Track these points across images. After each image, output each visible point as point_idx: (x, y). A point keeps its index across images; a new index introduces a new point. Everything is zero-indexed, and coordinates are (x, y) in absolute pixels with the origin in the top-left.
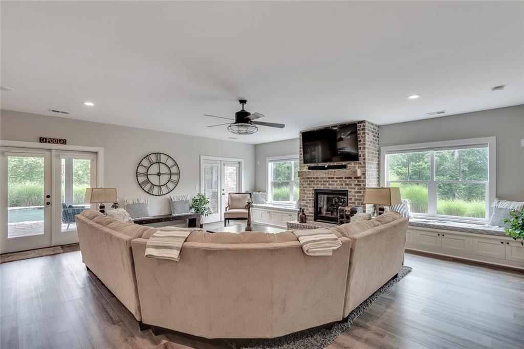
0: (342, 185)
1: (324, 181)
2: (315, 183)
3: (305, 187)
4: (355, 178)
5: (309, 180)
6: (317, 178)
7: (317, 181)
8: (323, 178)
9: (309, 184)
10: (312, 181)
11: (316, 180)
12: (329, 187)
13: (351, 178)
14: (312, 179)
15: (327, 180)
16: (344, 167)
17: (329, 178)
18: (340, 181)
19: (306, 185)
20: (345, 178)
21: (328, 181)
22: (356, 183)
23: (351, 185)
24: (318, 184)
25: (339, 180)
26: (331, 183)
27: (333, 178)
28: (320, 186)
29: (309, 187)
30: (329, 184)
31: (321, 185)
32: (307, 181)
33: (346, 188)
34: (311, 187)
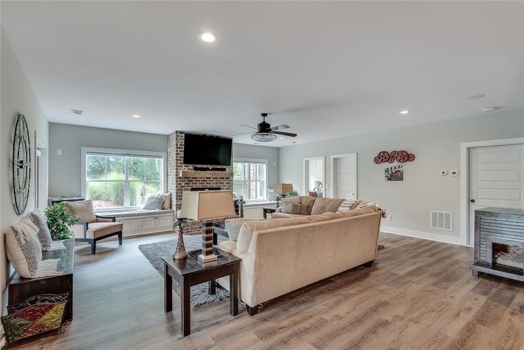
0: (217, 183)
1: (202, 181)
2: (194, 182)
3: (183, 187)
4: (226, 178)
5: (187, 180)
6: (195, 178)
7: (196, 181)
8: (201, 178)
9: (187, 184)
10: (191, 181)
11: (194, 180)
12: (207, 186)
13: (223, 178)
14: (191, 179)
15: (205, 179)
16: (224, 170)
17: (207, 178)
18: (216, 181)
19: (184, 185)
20: (220, 178)
21: (206, 181)
22: (227, 182)
23: (224, 183)
24: (196, 184)
25: (214, 180)
26: (208, 182)
27: (210, 178)
28: (198, 185)
29: (188, 186)
30: (207, 183)
31: (200, 184)
32: (185, 181)
33: (220, 186)
34: (189, 186)
